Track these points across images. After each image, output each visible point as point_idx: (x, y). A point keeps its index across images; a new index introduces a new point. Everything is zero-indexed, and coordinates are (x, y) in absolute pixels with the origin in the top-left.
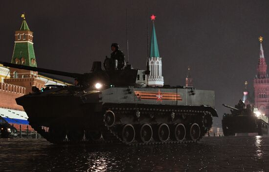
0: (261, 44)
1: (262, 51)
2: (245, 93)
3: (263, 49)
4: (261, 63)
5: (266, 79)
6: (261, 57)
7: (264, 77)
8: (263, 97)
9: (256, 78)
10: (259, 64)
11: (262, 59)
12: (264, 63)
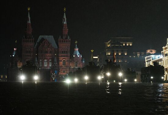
0: (29, 13)
1: (29, 18)
2: (15, 49)
3: (30, 17)
4: (28, 27)
5: (31, 39)
6: (28, 22)
7: (30, 38)
8: (28, 53)
9: (24, 38)
10: (27, 28)
11: (29, 24)
12: (30, 27)
